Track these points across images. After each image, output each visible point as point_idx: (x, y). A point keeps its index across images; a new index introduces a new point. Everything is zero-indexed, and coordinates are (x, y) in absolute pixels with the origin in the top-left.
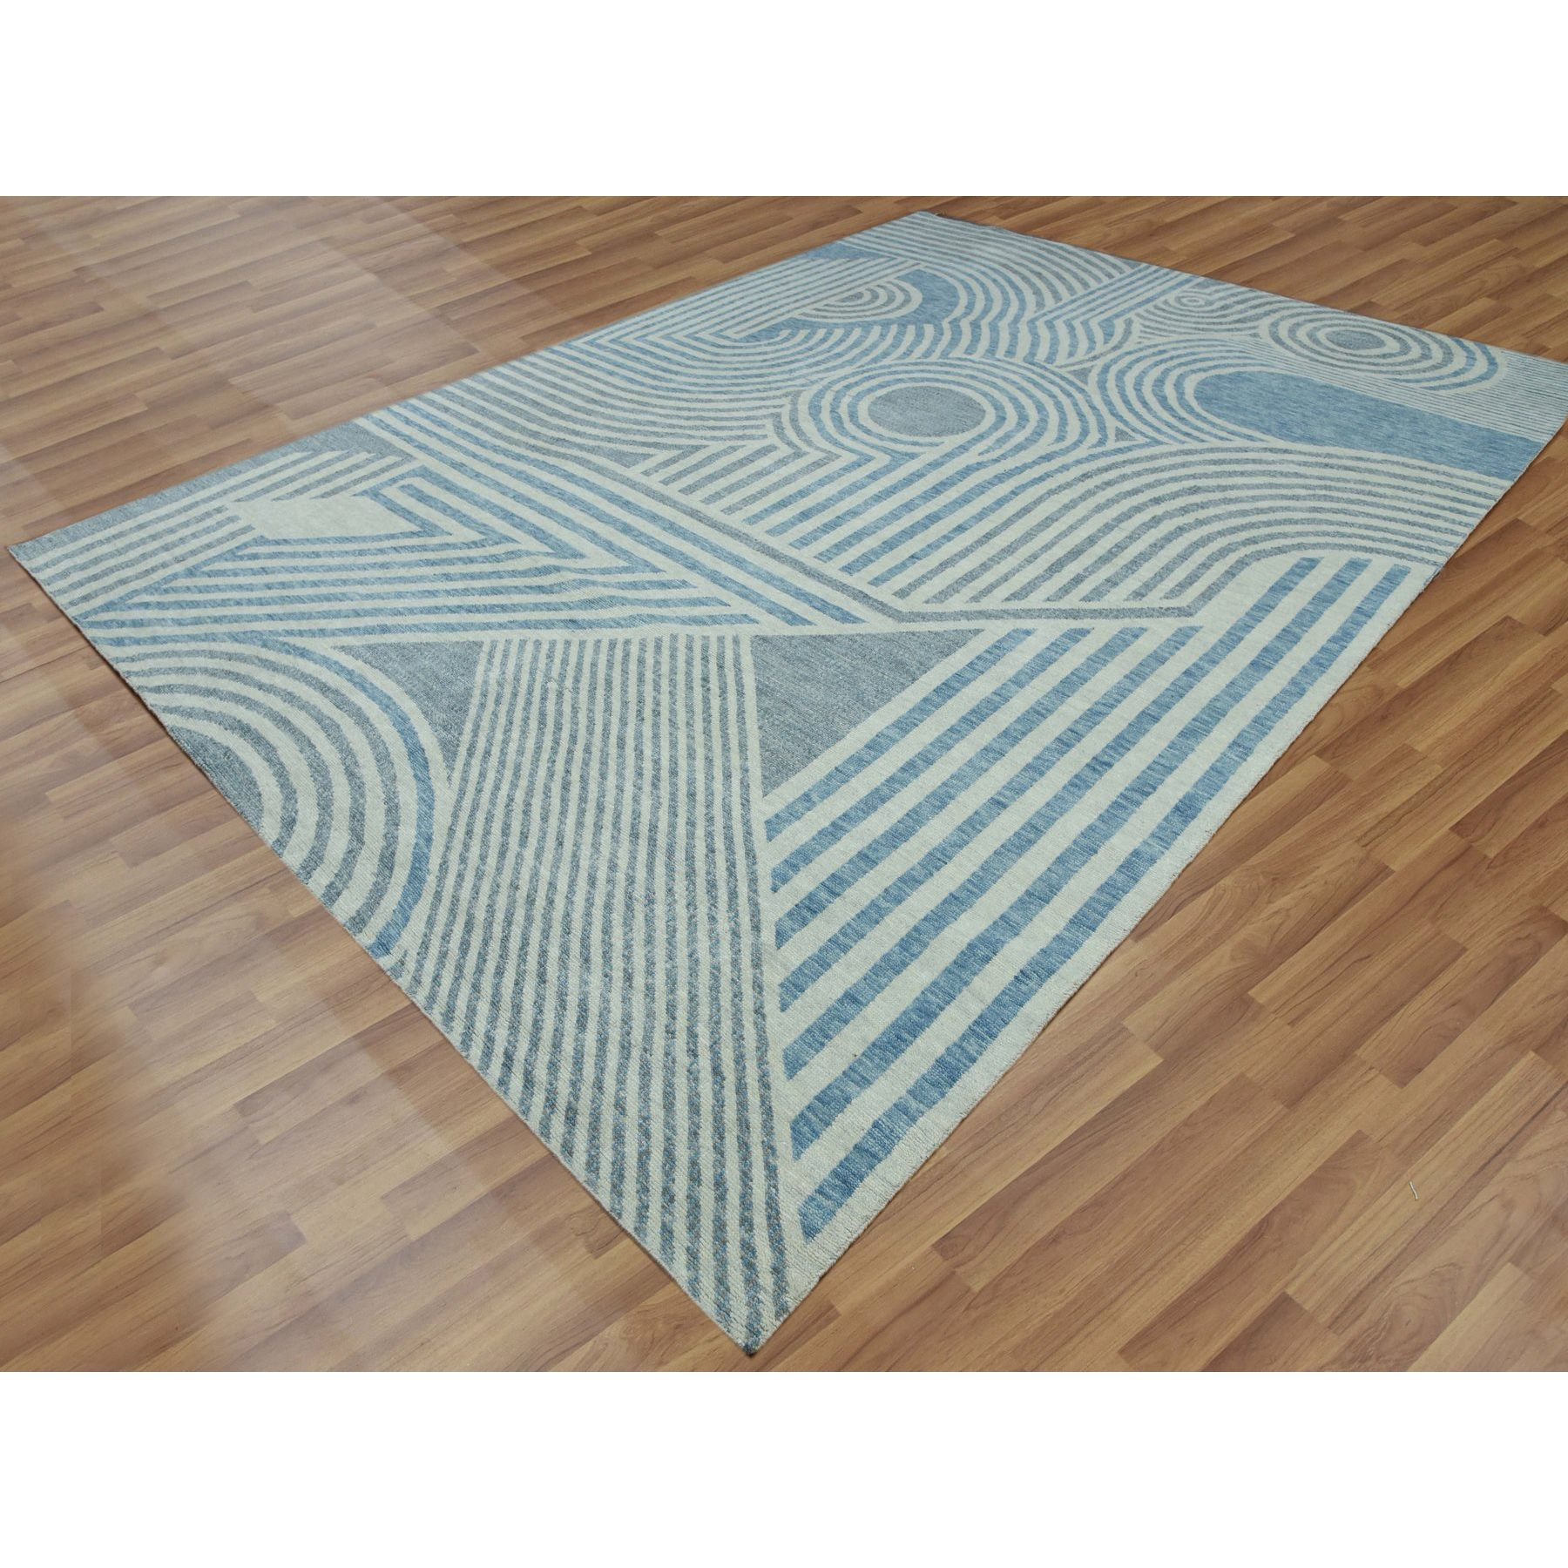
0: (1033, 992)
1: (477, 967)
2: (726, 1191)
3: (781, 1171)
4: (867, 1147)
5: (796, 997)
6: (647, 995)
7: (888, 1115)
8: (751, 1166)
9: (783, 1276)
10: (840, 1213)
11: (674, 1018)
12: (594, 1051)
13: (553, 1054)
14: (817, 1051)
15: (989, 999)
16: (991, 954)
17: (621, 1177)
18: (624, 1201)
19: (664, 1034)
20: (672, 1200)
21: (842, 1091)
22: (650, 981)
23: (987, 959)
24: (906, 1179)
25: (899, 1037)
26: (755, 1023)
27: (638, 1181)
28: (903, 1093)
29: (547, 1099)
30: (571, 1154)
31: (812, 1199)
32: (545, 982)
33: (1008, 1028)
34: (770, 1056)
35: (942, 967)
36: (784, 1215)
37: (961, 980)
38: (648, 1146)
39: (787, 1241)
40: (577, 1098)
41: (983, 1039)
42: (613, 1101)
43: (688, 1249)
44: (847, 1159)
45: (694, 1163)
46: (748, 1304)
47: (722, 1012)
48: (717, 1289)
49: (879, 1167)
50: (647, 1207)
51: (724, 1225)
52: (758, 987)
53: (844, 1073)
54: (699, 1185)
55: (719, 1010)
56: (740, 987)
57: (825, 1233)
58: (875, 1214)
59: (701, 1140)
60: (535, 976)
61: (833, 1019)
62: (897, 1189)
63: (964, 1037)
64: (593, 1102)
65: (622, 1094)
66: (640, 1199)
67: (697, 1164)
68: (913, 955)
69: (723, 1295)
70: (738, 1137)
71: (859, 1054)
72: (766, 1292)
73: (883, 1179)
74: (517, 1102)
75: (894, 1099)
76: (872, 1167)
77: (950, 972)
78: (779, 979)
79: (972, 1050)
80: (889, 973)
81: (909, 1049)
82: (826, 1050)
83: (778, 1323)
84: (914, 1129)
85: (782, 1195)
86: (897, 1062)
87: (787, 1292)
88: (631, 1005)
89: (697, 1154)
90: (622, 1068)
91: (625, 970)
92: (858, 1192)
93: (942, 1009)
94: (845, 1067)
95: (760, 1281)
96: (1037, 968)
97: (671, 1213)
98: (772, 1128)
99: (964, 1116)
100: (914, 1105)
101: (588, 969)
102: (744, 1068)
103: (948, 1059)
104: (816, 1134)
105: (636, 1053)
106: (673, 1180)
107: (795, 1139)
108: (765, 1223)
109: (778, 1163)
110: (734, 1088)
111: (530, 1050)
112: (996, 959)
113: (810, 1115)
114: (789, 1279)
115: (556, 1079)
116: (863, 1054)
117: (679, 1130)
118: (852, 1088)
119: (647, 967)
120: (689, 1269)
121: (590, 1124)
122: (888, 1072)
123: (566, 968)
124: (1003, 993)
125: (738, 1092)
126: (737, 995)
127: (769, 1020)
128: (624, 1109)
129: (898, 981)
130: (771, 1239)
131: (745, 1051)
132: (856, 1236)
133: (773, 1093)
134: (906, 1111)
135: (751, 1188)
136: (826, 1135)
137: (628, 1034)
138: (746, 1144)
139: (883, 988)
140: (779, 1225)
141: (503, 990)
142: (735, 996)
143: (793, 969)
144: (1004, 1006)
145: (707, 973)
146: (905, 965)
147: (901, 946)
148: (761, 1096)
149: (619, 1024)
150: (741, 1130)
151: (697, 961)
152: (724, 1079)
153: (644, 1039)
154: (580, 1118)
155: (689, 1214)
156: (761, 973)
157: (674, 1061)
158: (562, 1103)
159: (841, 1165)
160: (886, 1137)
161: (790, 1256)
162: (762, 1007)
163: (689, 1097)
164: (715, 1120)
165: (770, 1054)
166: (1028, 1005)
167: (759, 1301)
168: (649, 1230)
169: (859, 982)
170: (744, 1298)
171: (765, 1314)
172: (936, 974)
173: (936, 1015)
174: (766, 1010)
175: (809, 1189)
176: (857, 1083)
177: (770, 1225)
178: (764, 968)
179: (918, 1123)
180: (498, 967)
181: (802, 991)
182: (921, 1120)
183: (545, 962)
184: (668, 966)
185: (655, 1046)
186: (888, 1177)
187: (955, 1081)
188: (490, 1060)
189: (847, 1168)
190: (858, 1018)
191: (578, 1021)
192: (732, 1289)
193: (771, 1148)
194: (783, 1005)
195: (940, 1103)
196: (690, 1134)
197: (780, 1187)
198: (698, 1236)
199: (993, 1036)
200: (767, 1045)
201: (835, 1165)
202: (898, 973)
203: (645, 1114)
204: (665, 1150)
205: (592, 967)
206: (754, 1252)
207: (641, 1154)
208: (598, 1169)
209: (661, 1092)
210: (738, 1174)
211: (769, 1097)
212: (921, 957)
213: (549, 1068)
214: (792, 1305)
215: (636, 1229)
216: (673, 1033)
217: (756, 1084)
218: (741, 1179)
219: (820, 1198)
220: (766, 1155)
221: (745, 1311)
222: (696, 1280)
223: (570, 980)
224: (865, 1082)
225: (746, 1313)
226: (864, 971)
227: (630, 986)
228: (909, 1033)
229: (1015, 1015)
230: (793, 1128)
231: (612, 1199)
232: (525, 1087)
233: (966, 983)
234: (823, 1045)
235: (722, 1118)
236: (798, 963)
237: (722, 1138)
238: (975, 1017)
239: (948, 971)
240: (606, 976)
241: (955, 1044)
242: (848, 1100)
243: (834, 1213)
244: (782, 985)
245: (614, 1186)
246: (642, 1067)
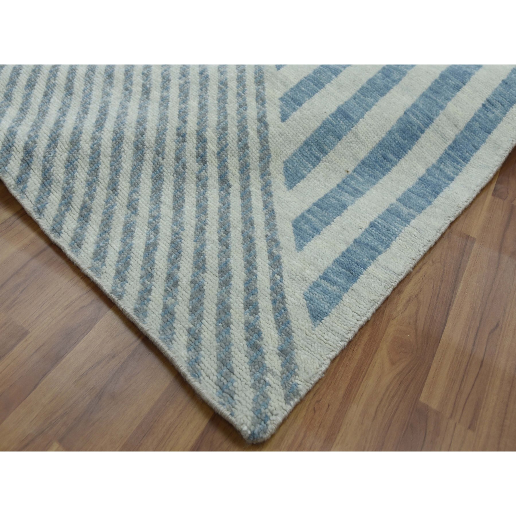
0: (498, 120)
1: (11, 78)
2: (230, 277)
3: (285, 260)
4: (366, 242)
5: (295, 109)
6: (161, 105)
7: (383, 217)
8: (255, 256)
9: (291, 358)
10: (347, 298)
11: (185, 122)
12: (109, 151)
13: (71, 151)
14: (314, 166)
15: (462, 125)
16: (461, 84)
17: (127, 264)
18: (127, 286)
19: (176, 137)
20: (176, 284)
21: (337, 199)
22: (165, 94)
23: (458, 88)
24: (408, 269)
25: (385, 157)
26: (259, 131)
27: (143, 268)
28: (394, 201)
29: (64, 197)
30: (79, 246)
31: (316, 285)
32: (71, 94)
33: (478, 153)
34: (272, 166)
35: (419, 92)
36: (289, 299)
37: (437, 104)
38: (156, 239)
39: (294, 324)
40: (92, 198)
41: (458, 163)
42: (126, 202)
43: (189, 330)
44: (348, 250)
45: (199, 254)
46: (253, 386)
47: (229, 119)
48: (219, 371)
49: (380, 258)
50: (150, 291)
51: (229, 308)
52: (261, 99)
53: (338, 186)
54: (204, 271)
55: (226, 117)
56: (244, 100)
57: (333, 317)
58: (383, 298)
59: (207, 234)
60: (62, 89)
61: (328, 132)
62: (401, 277)
63: (441, 160)
64: (107, 202)
65: (135, 196)
66: (143, 284)
67: (203, 254)
68: (394, 81)
69: (226, 376)
70: (243, 232)
71: (350, 170)
72: (273, 374)
73: (386, 268)
74: (33, 199)
75: (386, 206)
76: (373, 258)
77: (426, 96)
78: (279, 94)
79: (449, 171)
80: (375, 94)
81: (395, 168)
82: (322, 165)
83: (289, 408)
84: (408, 229)
85: (286, 282)
86: (385, 178)
87: (297, 374)
88: (146, 111)
89: (203, 246)
90: (136, 171)
91: (144, 86)
92: (362, 278)
93: (422, 132)
94: (339, 181)
95: (267, 363)
96: (500, 99)
97: (174, 297)
98: (275, 225)
99: (452, 219)
100: (405, 210)
101: (111, 83)
102: (248, 177)
103: (429, 178)
104: (317, 231)
105: (149, 155)
106: (178, 268)
107: (296, 234)
108: (270, 306)
109: (282, 253)
110: (239, 195)
111: (49, 146)
112: (466, 88)
113: (310, 217)
114: (298, 361)
115: (73, 178)
116: (354, 171)
117: (186, 227)
118: (346, 198)
119: (163, 83)
120: (189, 349)
121: (102, 221)
122: (377, 185)
123: (91, 83)
124: (474, 119)
125: (242, 198)
126: (243, 106)
127: (271, 128)
128: (136, 209)
129: (383, 102)
130: (277, 321)
131: (250, 161)
132: (365, 319)
133: (275, 199)
134: (398, 214)
135: (256, 275)
136: (326, 232)
137: (142, 134)
138: (250, 238)
139: (370, 107)
140: (285, 309)
141: (32, 100)
142: (240, 106)
143: (292, 86)
144: (474, 132)
145: (216, 87)
146: (388, 88)
147: (383, 73)
148: (264, 201)
149: (134, 124)
150: (246, 226)
151: (207, 77)
152: (230, 186)
153: (157, 141)
154: (93, 216)
155: (192, 297)
156: (264, 89)
157: (184, 167)
158: (77, 201)
159: (343, 255)
160: (383, 234)
161: (298, 338)
162: (264, 116)
163: (198, 201)
164: (221, 218)
165: (272, 165)
166: (495, 132)
167: (266, 383)
168: (149, 312)
169: (349, 101)
170: (249, 379)
171: (272, 396)
172: (415, 98)
173: (417, 138)
174: (268, 119)
175: (313, 275)
176: (350, 194)
177: (275, 309)
178: (266, 84)
179: (411, 223)
180: (29, 80)
181: (300, 104)
182: (413, 222)
183: (73, 78)
184: (182, 82)
185: (167, 149)
186: (391, 266)
187: (438, 193)
188: (10, 155)
189: (349, 258)
190: (350, 135)
191: (97, 121)
192: (236, 371)
193: (275, 240)
194: (283, 115)
195: (428, 208)
196: (197, 229)
197: (284, 274)
198: (200, 318)
199: (466, 160)
200: (270, 156)
201: (337, 256)
202: (383, 95)
203: (155, 214)
204: (172, 242)
205: (115, 82)
206: (259, 334)
207: (147, 246)
208: (104, 258)
209: (171, 195)
210: (243, 262)
211: (272, 203)
212: (401, 83)
213: (67, 167)
214: (303, 388)
215: (136, 310)
216: (184, 136)
217: (259, 192)
218: (245, 267)
219: (324, 284)
220: (269, 246)
221: (251, 394)
222: (197, 361)
223: (94, 93)
224: (357, 193)
225: (252, 396)
226: (354, 92)
227: (148, 98)
228: (394, 154)
229: (484, 141)
230: (294, 226)
231: (116, 283)
232: (43, 184)
233: (442, 108)
234: (319, 159)
235: (227, 217)
236: (296, 82)
237: (227, 232)
238: (450, 142)
239: (424, 95)
240: (126, 89)
241: (434, 166)
242: (344, 207)
243: (340, 298)
244: (282, 99)
245: (118, 272)
246: (154, 171)
